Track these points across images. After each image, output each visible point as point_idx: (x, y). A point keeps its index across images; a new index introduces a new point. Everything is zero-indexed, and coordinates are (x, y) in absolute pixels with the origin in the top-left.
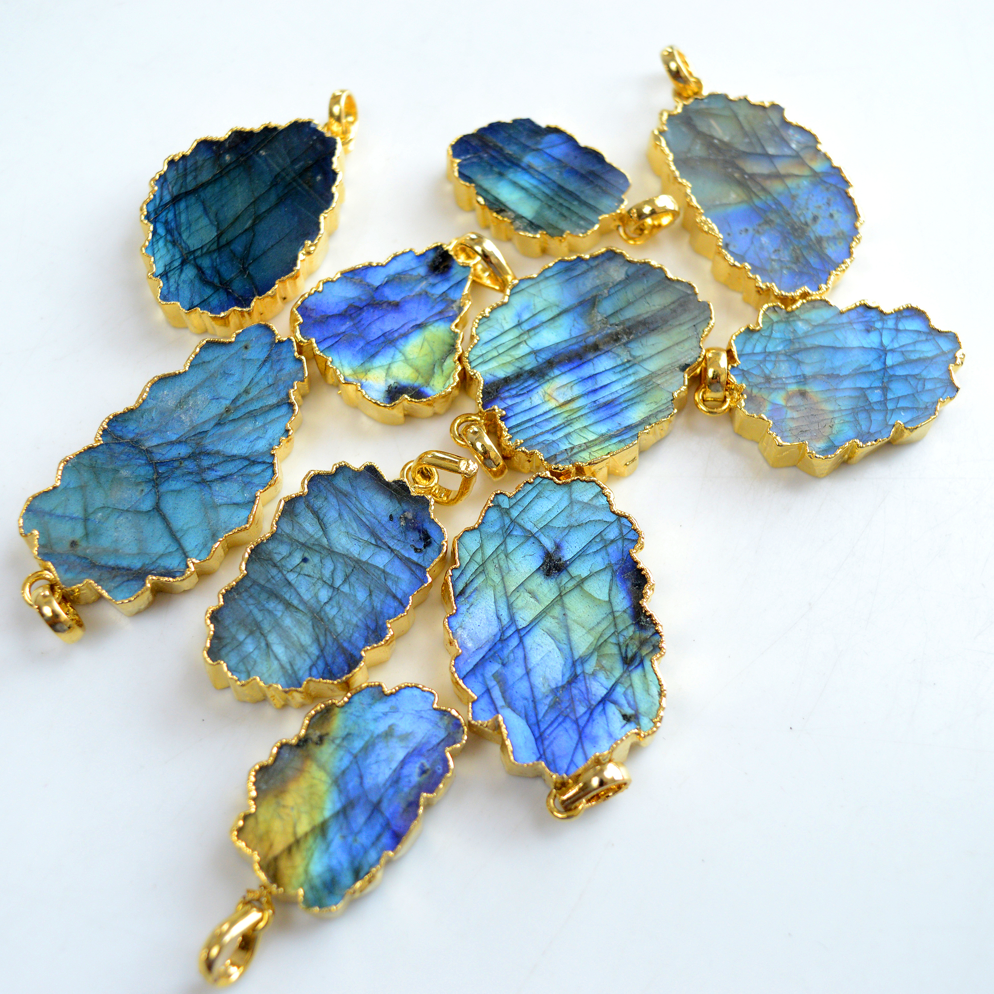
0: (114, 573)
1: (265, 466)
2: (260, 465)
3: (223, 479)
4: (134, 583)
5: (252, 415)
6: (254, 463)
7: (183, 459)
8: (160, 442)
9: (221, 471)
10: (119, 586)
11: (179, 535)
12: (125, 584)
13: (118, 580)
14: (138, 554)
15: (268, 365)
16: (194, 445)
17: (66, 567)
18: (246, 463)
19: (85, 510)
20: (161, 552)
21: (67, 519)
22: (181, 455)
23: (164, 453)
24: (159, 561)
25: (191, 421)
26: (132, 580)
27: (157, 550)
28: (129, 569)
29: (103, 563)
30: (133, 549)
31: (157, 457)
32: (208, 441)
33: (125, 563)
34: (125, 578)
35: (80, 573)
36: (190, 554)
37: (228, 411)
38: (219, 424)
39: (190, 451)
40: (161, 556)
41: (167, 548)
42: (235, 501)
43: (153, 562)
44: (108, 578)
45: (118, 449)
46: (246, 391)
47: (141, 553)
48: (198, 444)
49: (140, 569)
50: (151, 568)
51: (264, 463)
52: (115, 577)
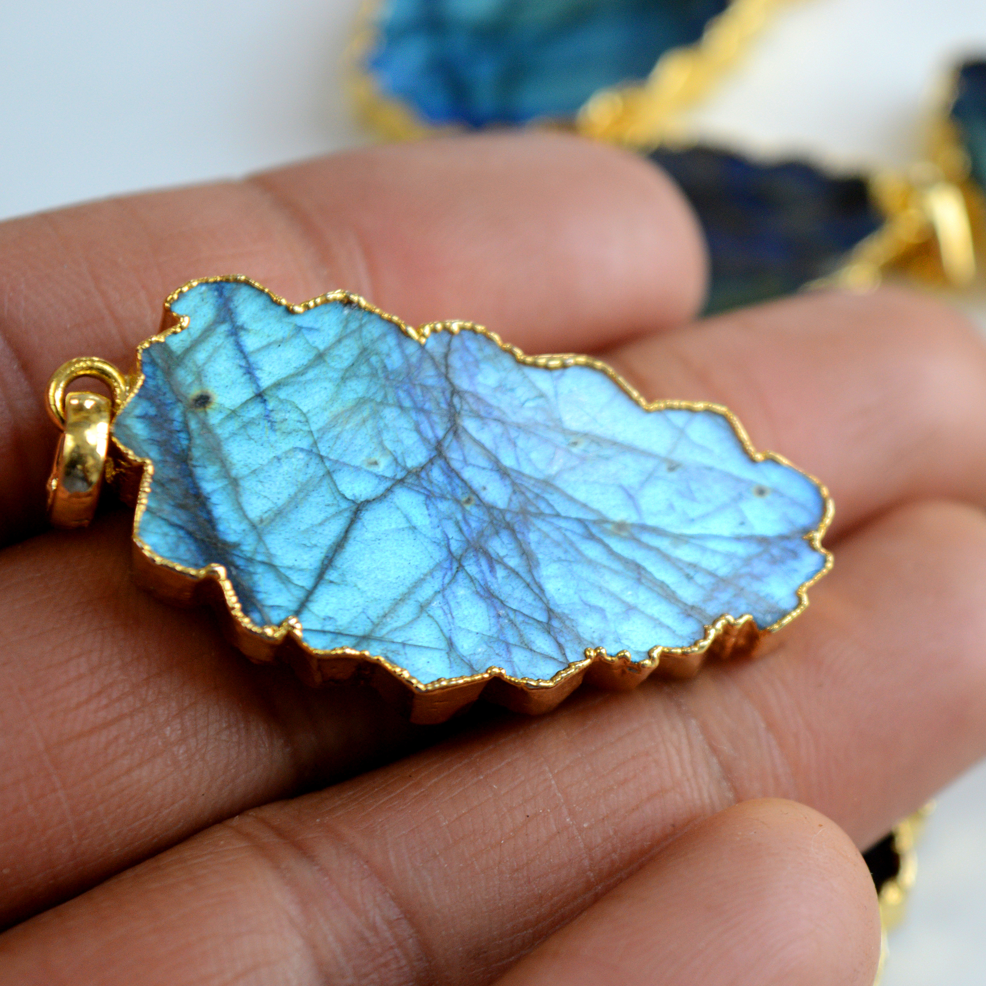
0: (190, 502)
1: (555, 653)
2: (553, 644)
3: (488, 596)
4: (193, 548)
5: (638, 573)
6: (547, 629)
7: (481, 503)
8: (489, 444)
9: (500, 582)
10: (172, 525)
11: (332, 575)
12: (182, 533)
13: (180, 517)
14: (254, 526)
15: (753, 549)
16: (515, 506)
17: (152, 411)
18: (542, 617)
19: (278, 385)
20: (277, 562)
21: (243, 363)
22: (483, 494)
23: (471, 460)
24: (260, 569)
25: (559, 473)
26: (196, 540)
27: (279, 553)
28: (211, 522)
29: (199, 472)
30: (256, 508)
31: (455, 456)
32: (545, 528)
33: (222, 509)
34: (191, 527)
35: (153, 441)
36: (306, 615)
37: (621, 526)
38: (586, 527)
39: (501, 504)
40: (271, 566)
41: (290, 568)
42: (455, 639)
43: (250, 560)
44: (173, 498)
45: (429, 375)
46: (680, 539)
47: (258, 529)
48: (524, 512)
49: (225, 543)
50: (240, 562)
51: (560, 647)
52: (181, 507)
